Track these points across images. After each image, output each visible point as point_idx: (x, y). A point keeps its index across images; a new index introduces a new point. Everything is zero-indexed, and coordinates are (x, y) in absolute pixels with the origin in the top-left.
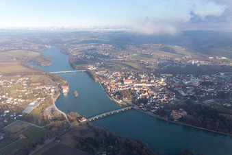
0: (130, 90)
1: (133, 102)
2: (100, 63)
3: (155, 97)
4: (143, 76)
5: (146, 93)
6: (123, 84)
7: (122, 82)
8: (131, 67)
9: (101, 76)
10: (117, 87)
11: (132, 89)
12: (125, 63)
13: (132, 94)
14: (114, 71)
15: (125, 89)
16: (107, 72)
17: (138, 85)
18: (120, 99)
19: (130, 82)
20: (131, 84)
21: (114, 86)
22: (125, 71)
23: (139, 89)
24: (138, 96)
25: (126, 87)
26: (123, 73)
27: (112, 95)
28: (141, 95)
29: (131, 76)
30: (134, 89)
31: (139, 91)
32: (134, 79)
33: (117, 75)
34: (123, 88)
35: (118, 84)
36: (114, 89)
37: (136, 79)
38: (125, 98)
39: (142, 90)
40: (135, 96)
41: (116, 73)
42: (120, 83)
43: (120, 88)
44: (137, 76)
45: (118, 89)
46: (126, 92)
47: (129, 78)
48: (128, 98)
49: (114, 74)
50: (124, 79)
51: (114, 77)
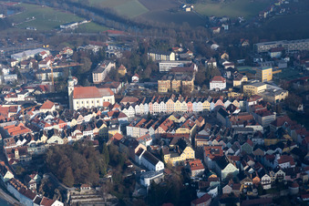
0: (102, 138)
3: (230, 169)
4: (169, 62)
5: (189, 153)
6: (66, 112)
7: (63, 98)
8: (107, 16)
10: (36, 127)
11: (115, 133)
13: (114, 162)
14: (20, 41)
15: (78, 136)
17: (143, 109)
18: (50, 195)
19: (106, 98)
20: (111, 107)
21: (22, 123)
22: (79, 40)
23: (152, 131)
24: (147, 170)
25: (84, 127)
26: (69, 52)
27: (9, 175)
28: (160, 166)
29: (111, 65)
30: (124, 132)
31: (148, 143)
32: (123, 79)
33: (36, 66)
34: (69, 131)
35: (43, 116)
36: (20, 143)
37: (134, 78)
38: (78, 186)
39: (163, 136)
40: (131, 170)
41: (31, 54)
42: (53, 109)
43: (51, 133)
44: (142, 64)
45: (44, 138)
46: (82, 153)
47: (99, 77)
48: (94, 187)
49: (19, 57)
50: (71, 83)
51: (19, 76)
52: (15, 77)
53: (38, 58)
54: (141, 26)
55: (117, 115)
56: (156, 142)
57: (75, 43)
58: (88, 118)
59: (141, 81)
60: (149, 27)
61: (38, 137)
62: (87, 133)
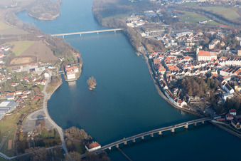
0: (208, 75)
1: (212, 107)
2: (155, 10)
6: (195, 62)
7: (194, 55)
8: (220, 18)
9: (150, 42)
10: (181, 67)
11: (215, 73)
12: (208, 9)
13: (212, 86)
14: (181, 28)
15: (198, 73)
16: (166, 32)
17: (229, 63)
18: (182, 98)
19: (213, 57)
20: (215, 61)
21: (175, 65)
22: (206, 29)
23: (231, 74)
24: (226, 92)
25: (201, 69)
26: (201, 34)
27: (166, 88)
28: (232, 91)
29: (218, 41)
30: (219, 73)
31: (229, 79)
32: (222, 48)
33: (186, 39)
34: (194, 70)
35: (185, 62)
36: (173, 74)
37: (228, 48)
38: (194, 96)
39: (236, 77)
40: (219, 91)
41: (184, 34)
42: (190, 59)
43: (186, 71)
44: (232, 41)
45: (183, 73)
46: (197, 81)
47: (211, 47)
48: (201, 97)
49: (179, 35)
50: (198, 49)
51: (178, 44)
52: (176, 44)
53: (187, 36)
54: (235, 24)
55: (216, 65)
56: (232, 79)
57: (204, 30)
58: (204, 65)
59: (231, 50)
60: (239, 24)
61: (181, 72)
62: (202, 72)
